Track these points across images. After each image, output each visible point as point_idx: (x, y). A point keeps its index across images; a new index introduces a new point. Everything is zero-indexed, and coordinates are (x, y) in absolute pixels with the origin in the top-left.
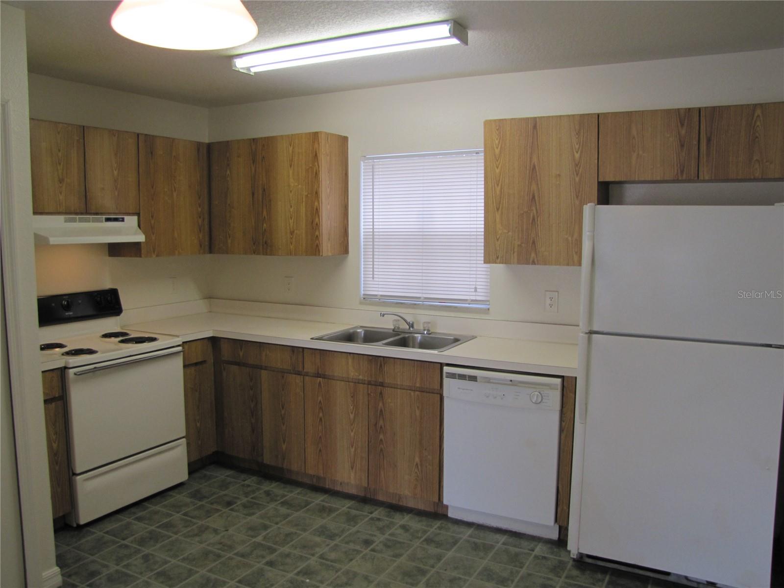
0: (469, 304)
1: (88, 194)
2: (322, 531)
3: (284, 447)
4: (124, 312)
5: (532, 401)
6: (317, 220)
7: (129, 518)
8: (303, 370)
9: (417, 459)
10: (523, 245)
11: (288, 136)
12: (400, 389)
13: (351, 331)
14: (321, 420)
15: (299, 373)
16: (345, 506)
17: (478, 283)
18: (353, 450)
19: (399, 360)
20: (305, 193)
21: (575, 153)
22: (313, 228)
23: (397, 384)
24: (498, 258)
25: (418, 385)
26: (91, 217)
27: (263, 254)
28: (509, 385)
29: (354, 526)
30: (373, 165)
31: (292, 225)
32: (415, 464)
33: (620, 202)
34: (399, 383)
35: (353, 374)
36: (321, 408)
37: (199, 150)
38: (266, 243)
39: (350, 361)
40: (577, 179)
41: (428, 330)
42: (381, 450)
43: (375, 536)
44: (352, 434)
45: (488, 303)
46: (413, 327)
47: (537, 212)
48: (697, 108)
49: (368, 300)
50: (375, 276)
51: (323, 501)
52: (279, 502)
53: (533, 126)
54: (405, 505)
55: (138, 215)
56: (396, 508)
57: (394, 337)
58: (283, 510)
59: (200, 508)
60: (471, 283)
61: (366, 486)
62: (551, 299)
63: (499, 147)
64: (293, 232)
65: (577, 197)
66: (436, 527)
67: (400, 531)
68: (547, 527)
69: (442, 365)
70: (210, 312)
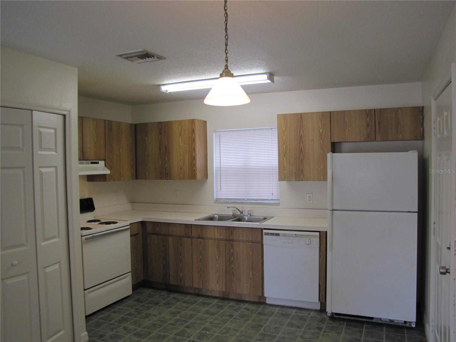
0: (270, 201)
1: (84, 150)
2: (207, 312)
3: (181, 275)
4: (96, 209)
5: (306, 244)
6: (194, 162)
7: (109, 312)
8: (192, 235)
9: (251, 276)
10: (297, 172)
11: (178, 121)
12: (242, 242)
13: (212, 216)
14: (201, 260)
15: (189, 237)
16: (215, 301)
17: (273, 191)
18: (218, 274)
19: (240, 228)
20: (188, 149)
21: (320, 129)
22: (192, 166)
23: (240, 240)
24: (285, 178)
25: (250, 240)
26: (85, 161)
27: (166, 179)
28: (295, 237)
29: (222, 310)
30: (220, 135)
31: (181, 165)
32: (250, 278)
33: (340, 152)
34: (241, 239)
35: (217, 236)
36: (201, 254)
37: (131, 127)
38: (167, 174)
39: (216, 230)
40: (321, 141)
41: (250, 214)
42: (233, 272)
43: (234, 313)
44: (217, 266)
45: (279, 200)
46: (242, 213)
47: (303, 157)
48: (374, 109)
49: (218, 201)
50: (222, 189)
51: (203, 300)
52: (181, 302)
53: (300, 117)
54: (244, 299)
55: (105, 160)
56: (240, 301)
57: (234, 218)
58: (185, 305)
59: (143, 306)
60: (270, 191)
61: (225, 291)
62: (309, 197)
63: (285, 127)
64: (182, 168)
65: (322, 149)
66: (261, 308)
67: (245, 310)
68: (315, 303)
69: (262, 229)
70: (133, 209)
